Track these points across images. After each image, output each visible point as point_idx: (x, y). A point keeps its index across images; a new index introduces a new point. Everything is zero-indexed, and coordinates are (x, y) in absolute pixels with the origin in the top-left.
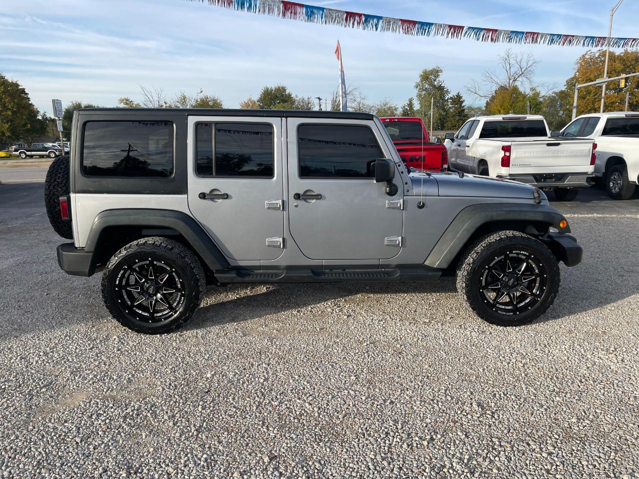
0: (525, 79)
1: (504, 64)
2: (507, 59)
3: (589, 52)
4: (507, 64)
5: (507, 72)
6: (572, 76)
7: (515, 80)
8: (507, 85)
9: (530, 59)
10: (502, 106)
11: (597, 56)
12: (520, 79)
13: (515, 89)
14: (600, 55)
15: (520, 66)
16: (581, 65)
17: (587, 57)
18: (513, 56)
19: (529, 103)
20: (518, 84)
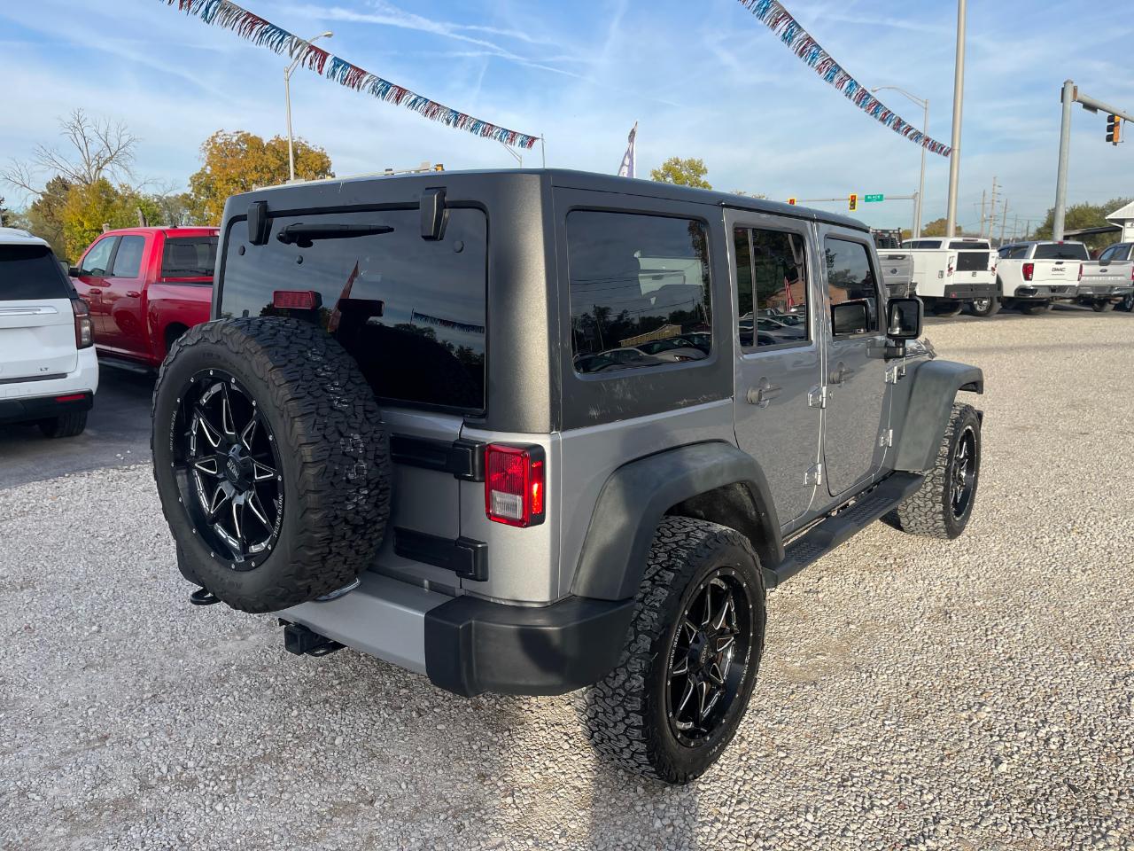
0: (117, 167)
1: (73, 137)
2: (77, 126)
3: (221, 134)
4: (79, 136)
5: (82, 152)
6: (199, 171)
7: (99, 169)
8: (87, 176)
9: (123, 132)
10: (85, 213)
11: (234, 141)
12: (108, 166)
13: (104, 186)
14: (239, 139)
15: (106, 143)
16: (211, 153)
17: (219, 140)
18: (89, 122)
19: (140, 212)
20: (106, 174)
